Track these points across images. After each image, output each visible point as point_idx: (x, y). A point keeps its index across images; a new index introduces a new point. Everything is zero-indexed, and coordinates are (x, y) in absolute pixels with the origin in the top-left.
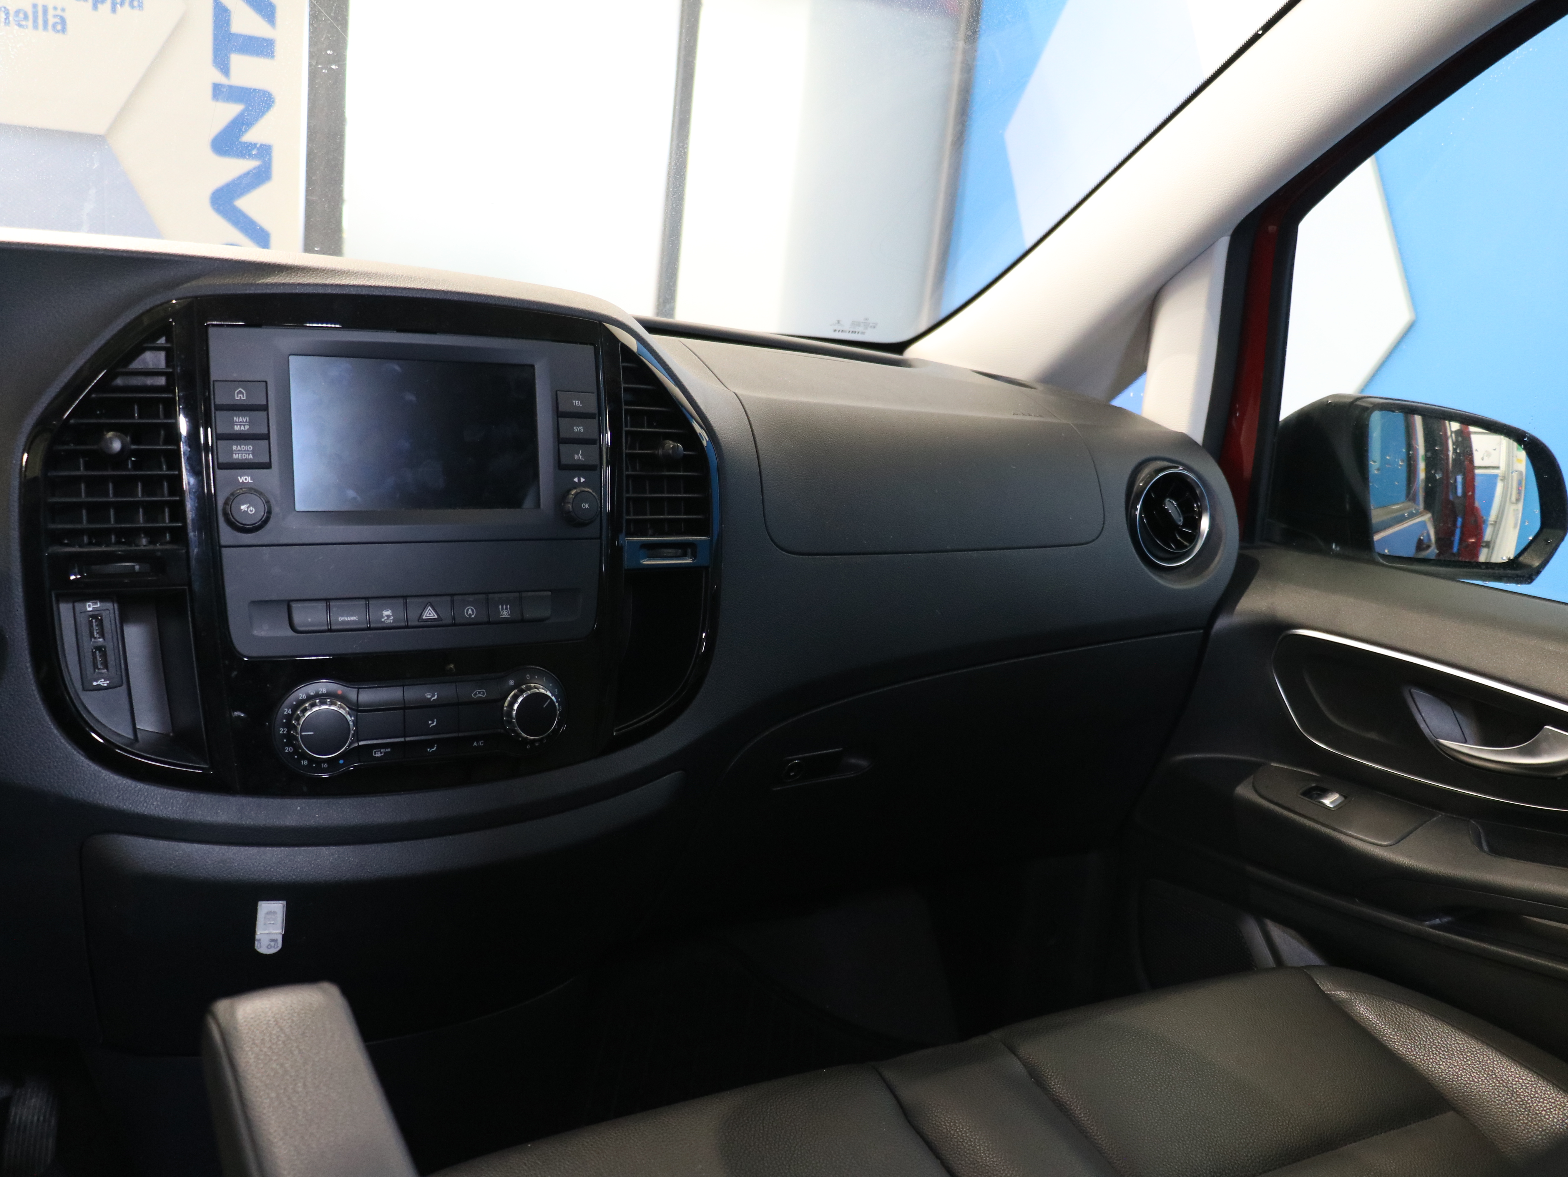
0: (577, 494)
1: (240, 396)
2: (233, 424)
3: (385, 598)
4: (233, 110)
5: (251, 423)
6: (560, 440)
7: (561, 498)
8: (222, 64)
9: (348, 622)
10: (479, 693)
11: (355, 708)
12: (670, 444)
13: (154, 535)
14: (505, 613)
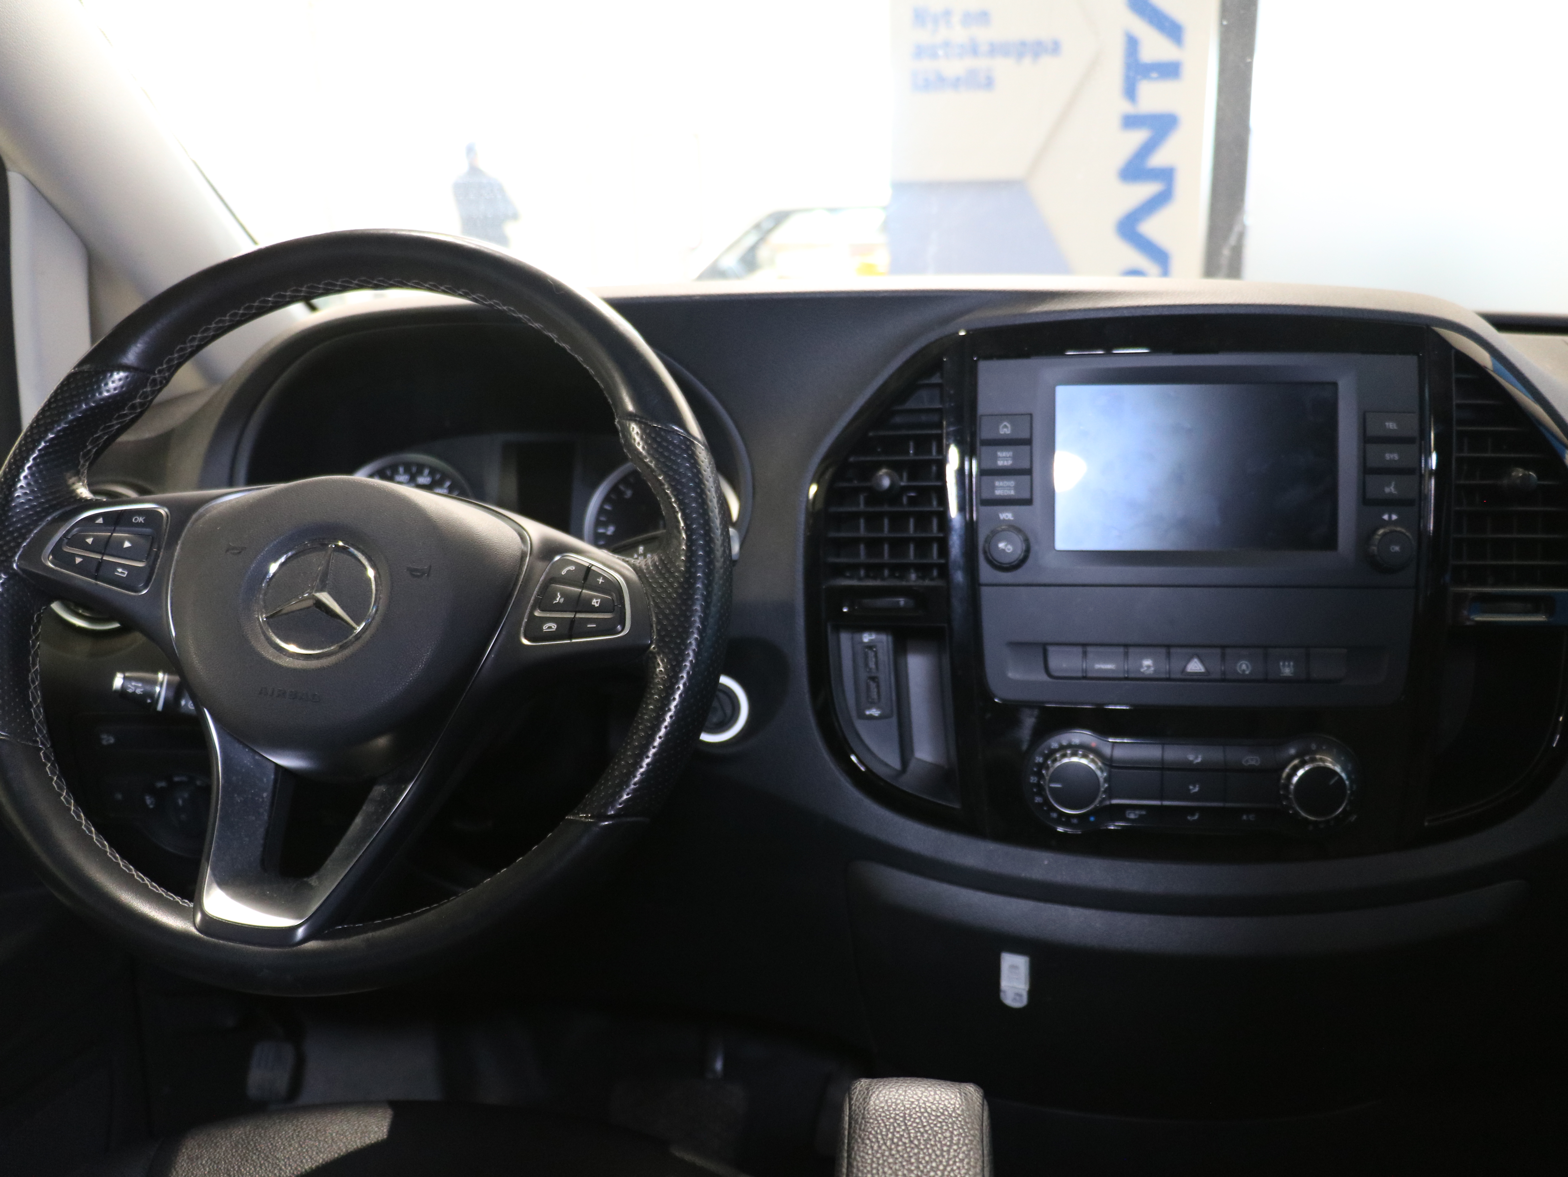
0: (1384, 534)
1: (1005, 430)
2: (996, 458)
3: (1147, 646)
4: (1139, 137)
5: (1014, 458)
6: (1367, 470)
7: (1365, 537)
8: (1130, 92)
9: (1106, 671)
10: (1252, 760)
11: (1109, 763)
12: (1519, 473)
13: (924, 570)
14: (1287, 670)
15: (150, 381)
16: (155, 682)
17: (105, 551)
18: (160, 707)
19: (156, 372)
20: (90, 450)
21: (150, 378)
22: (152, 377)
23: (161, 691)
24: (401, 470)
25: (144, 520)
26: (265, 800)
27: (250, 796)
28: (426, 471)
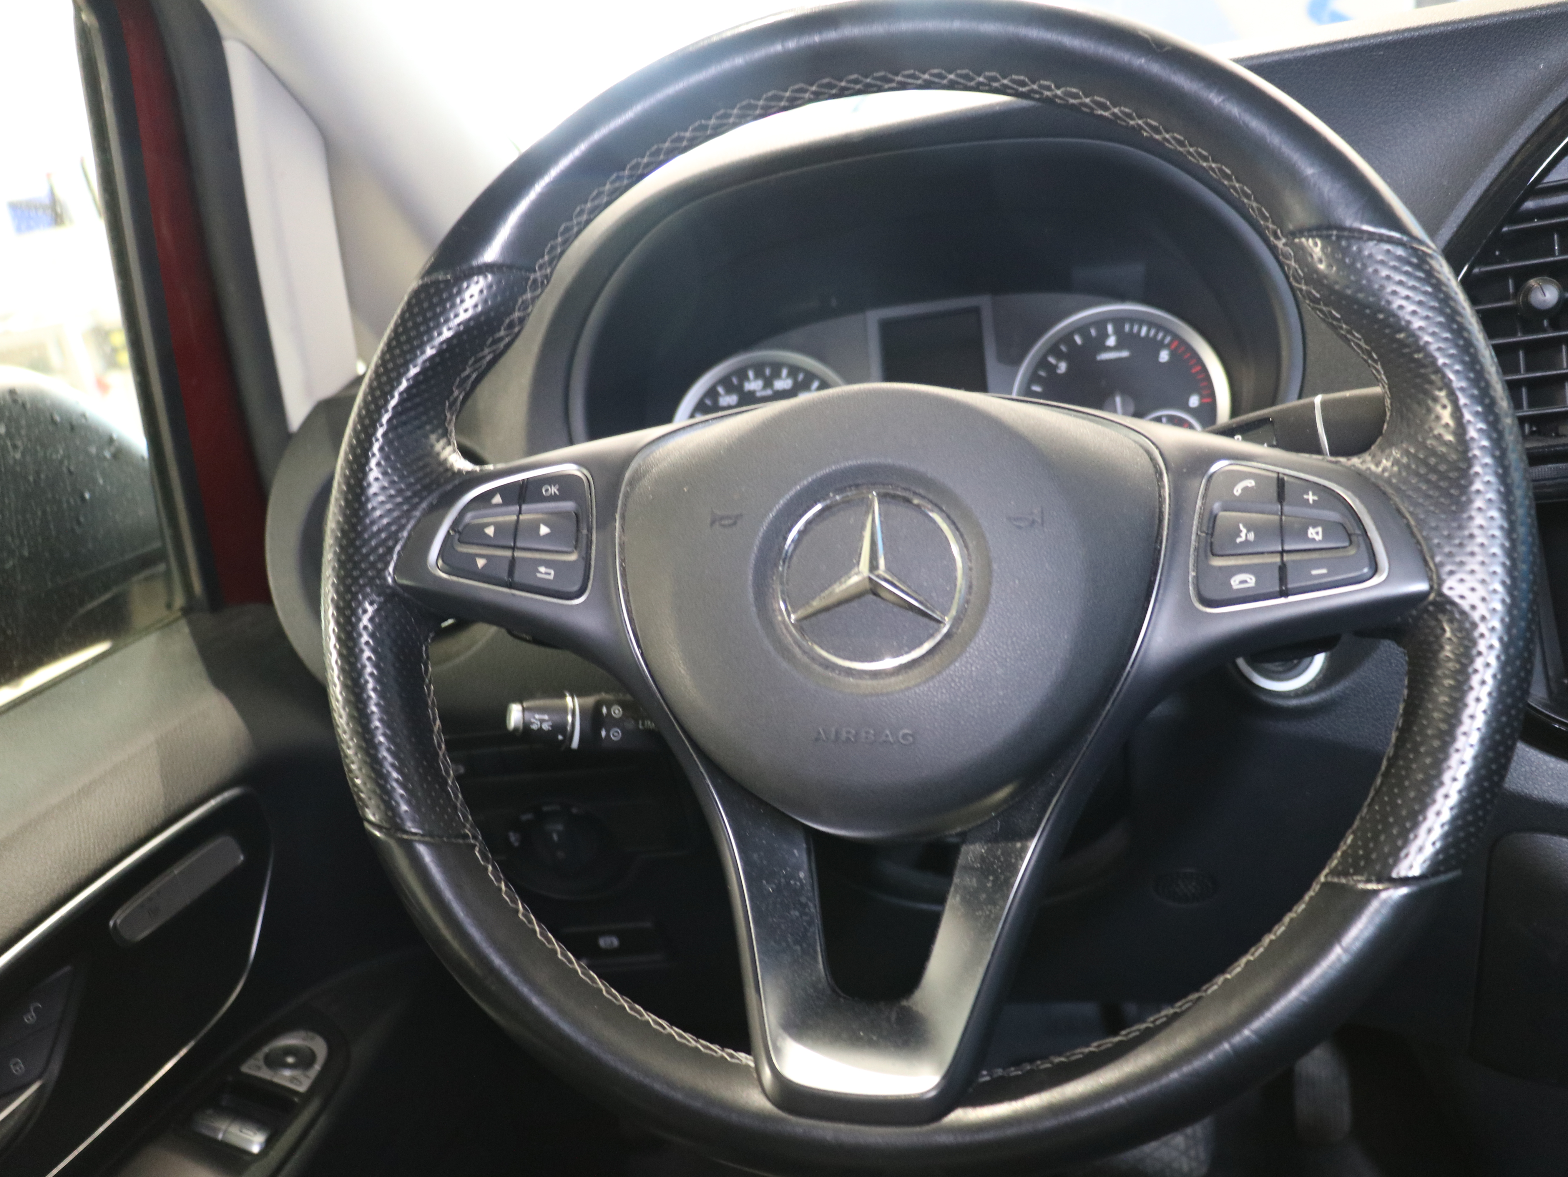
15: (530, 282)
16: (564, 710)
17: (515, 543)
18: (575, 744)
19: (537, 268)
20: (458, 397)
21: (529, 278)
22: (532, 276)
23: (575, 723)
24: (751, 374)
25: (558, 490)
26: (804, 882)
27: (783, 880)
28: (784, 372)
